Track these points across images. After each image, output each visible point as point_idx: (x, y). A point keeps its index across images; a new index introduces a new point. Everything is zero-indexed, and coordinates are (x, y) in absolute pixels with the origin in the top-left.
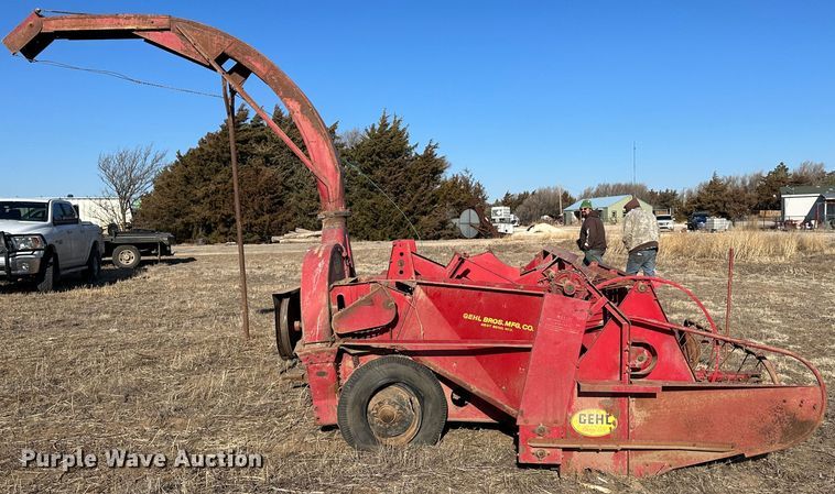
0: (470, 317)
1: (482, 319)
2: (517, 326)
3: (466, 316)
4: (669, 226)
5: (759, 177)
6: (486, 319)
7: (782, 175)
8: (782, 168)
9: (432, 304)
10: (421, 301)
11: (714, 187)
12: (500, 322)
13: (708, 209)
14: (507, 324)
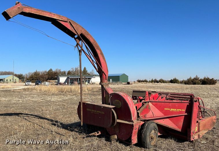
0: (167, 109)
1: (170, 109)
2: (180, 110)
3: (165, 109)
4: (30, 84)
5: (46, 72)
6: (171, 109)
7: (51, 71)
8: (51, 70)
9: (154, 107)
10: (151, 106)
11: (36, 74)
12: (176, 110)
13: (35, 79)
14: (177, 110)
